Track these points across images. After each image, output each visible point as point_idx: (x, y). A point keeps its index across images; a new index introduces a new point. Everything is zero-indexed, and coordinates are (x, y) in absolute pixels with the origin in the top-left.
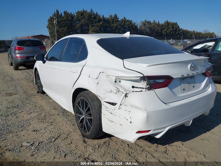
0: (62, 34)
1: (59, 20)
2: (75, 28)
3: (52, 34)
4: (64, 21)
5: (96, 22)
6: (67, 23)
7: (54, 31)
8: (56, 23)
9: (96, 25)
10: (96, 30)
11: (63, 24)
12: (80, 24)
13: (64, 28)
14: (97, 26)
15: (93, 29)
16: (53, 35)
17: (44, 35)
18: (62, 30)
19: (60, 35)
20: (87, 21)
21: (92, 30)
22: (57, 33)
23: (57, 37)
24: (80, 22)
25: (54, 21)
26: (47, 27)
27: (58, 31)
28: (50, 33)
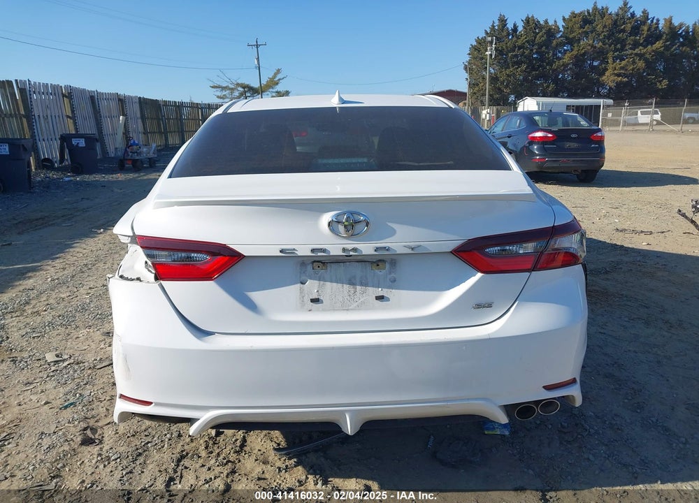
0: (507, 86)
1: (504, 47)
2: (554, 66)
3: (477, 89)
4: (519, 49)
5: (636, 45)
6: (527, 52)
7: (484, 78)
8: (491, 55)
9: (636, 54)
10: (633, 69)
11: (516, 56)
12: (575, 52)
13: (518, 68)
14: (641, 56)
15: (622, 68)
16: (479, 91)
17: (458, 90)
18: (508, 76)
19: (499, 89)
20: (601, 44)
21: (616, 72)
22: (491, 83)
23: (490, 95)
24: (576, 49)
25: (486, 50)
26: (466, 68)
27: (494, 79)
28: (471, 86)
